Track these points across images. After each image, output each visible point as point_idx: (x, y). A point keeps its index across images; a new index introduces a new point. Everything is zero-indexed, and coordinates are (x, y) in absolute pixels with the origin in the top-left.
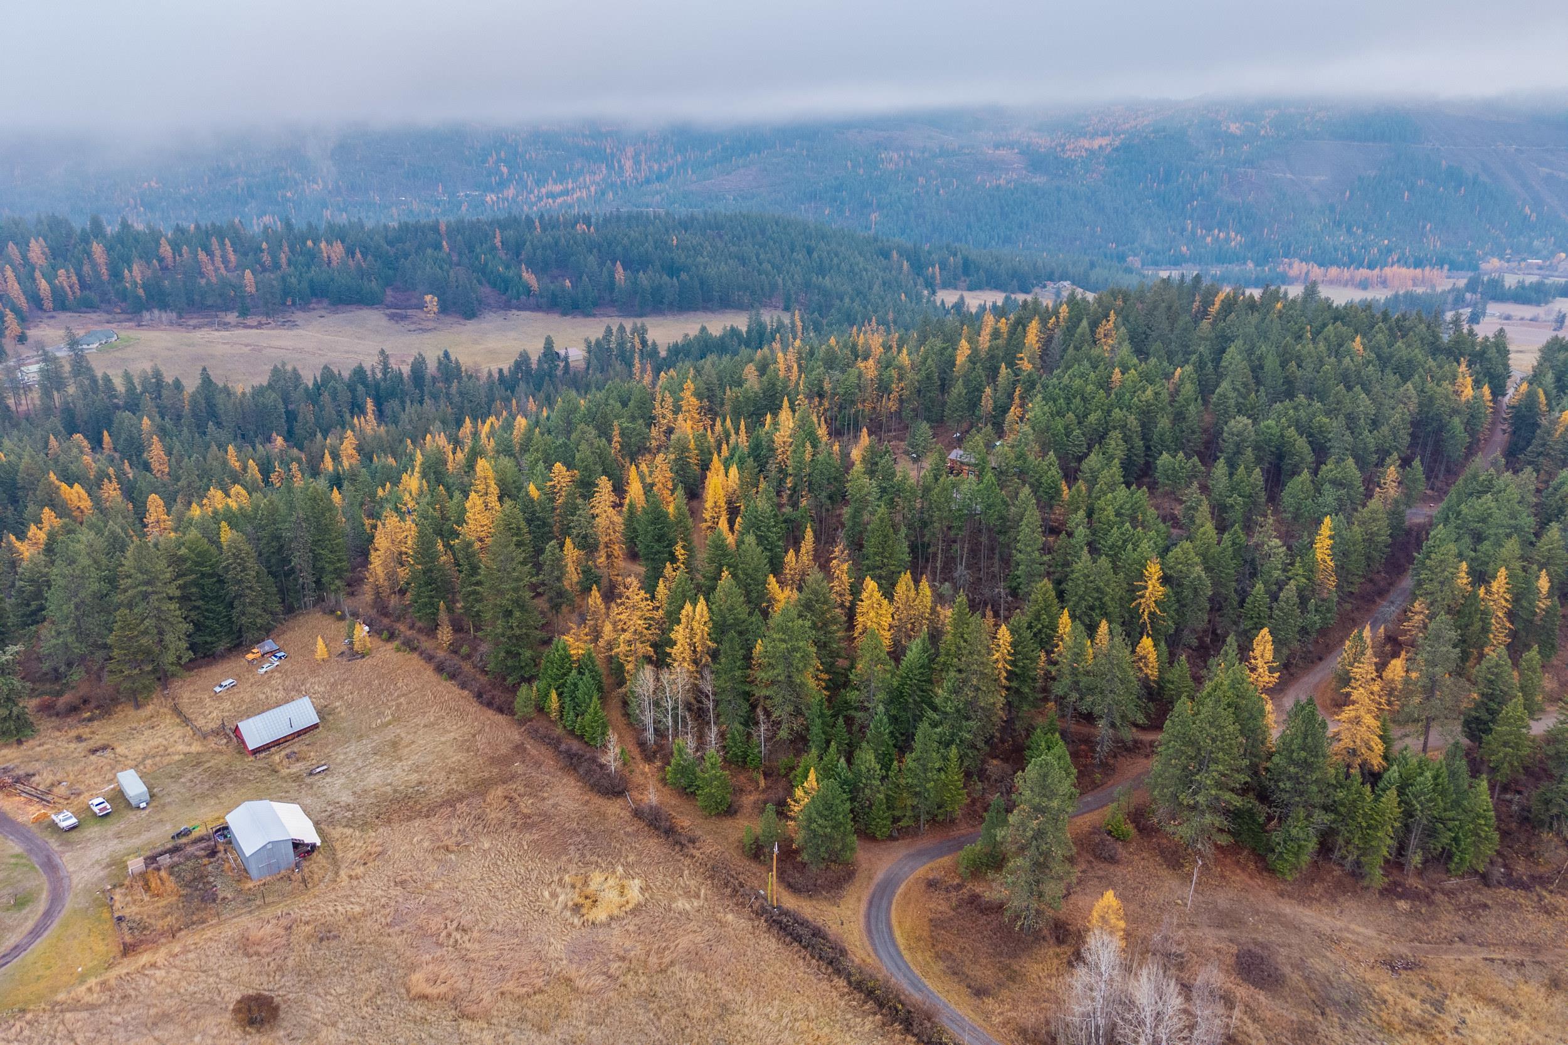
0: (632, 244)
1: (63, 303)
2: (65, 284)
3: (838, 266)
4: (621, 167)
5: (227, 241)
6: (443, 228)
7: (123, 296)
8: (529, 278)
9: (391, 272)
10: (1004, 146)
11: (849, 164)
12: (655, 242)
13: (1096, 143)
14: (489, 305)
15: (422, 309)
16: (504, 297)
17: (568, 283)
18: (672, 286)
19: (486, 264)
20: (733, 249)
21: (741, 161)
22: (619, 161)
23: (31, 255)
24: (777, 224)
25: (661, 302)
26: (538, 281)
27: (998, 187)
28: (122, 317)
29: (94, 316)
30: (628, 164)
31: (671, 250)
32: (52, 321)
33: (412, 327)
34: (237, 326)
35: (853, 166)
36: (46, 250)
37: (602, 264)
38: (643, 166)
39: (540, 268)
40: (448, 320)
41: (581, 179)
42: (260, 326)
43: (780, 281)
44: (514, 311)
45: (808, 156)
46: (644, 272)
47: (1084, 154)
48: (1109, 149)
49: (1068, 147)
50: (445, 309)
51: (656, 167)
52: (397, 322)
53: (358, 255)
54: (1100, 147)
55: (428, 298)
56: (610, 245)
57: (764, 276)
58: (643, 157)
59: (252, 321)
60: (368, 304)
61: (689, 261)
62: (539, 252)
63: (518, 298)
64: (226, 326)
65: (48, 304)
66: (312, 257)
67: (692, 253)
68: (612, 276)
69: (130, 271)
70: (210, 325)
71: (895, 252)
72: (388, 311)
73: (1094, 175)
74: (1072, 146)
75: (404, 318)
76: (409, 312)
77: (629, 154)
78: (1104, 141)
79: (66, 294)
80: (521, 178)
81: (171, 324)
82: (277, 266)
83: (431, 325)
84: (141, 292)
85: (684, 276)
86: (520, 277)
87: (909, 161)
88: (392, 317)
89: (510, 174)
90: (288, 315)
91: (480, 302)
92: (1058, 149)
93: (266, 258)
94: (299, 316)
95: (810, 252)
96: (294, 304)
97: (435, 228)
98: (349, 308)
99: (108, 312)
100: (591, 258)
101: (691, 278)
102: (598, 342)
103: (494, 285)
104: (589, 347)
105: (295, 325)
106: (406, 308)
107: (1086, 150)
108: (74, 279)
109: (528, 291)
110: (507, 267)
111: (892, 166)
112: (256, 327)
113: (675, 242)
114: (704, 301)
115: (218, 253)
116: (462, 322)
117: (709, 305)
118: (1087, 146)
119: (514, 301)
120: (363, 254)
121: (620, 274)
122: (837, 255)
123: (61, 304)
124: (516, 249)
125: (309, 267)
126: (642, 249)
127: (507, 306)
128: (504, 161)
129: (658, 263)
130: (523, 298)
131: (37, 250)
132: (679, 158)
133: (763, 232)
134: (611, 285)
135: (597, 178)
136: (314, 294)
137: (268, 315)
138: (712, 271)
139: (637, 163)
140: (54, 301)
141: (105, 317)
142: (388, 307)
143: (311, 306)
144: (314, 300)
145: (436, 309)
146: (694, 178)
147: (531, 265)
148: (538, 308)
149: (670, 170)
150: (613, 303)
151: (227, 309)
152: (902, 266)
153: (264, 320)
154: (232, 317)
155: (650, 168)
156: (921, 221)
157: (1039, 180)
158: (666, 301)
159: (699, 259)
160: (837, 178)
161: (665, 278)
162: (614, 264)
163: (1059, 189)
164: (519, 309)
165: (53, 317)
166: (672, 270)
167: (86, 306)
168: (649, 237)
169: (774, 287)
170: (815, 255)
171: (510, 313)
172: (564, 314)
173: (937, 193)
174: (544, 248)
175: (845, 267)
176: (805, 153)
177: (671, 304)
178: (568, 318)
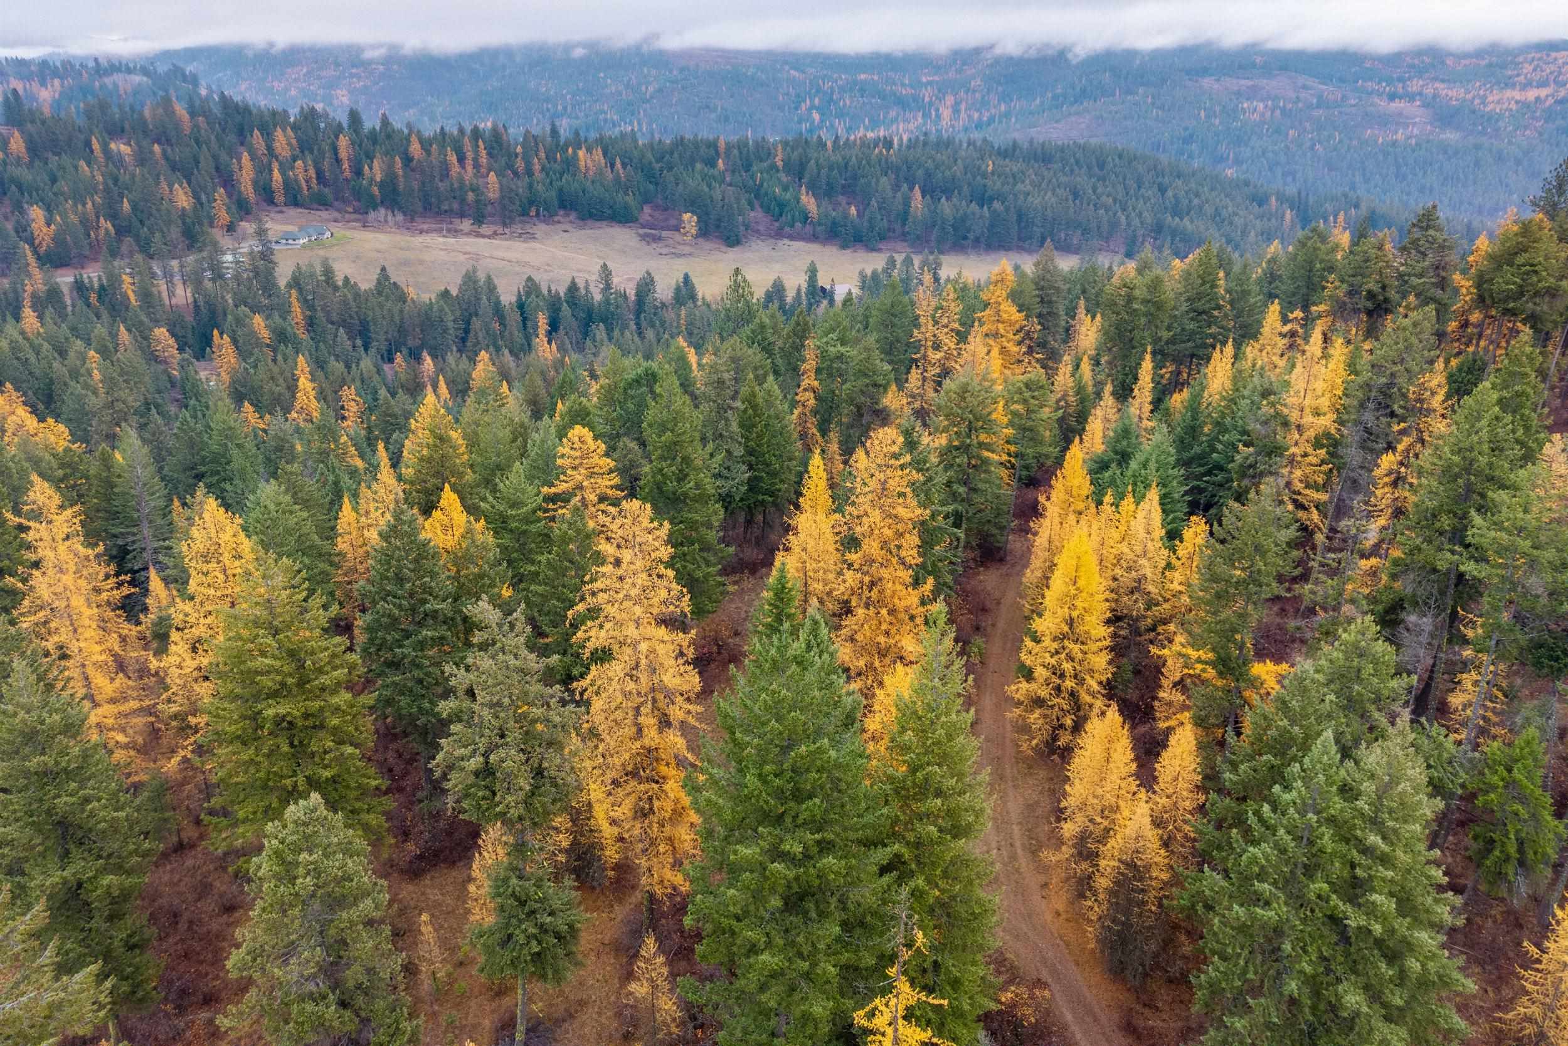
0: (937, 167)
1: (295, 197)
2: (301, 177)
3: (1201, 208)
4: (938, 116)
5: (481, 143)
6: (722, 145)
7: (358, 194)
8: (809, 202)
9: (652, 187)
10: (1401, 98)
11: (1203, 114)
12: (966, 168)
13: (1531, 95)
14: (758, 231)
15: (678, 230)
16: (777, 224)
17: (853, 210)
18: (981, 217)
19: (761, 185)
20: (1063, 179)
21: (1074, 109)
22: (937, 110)
23: (277, 145)
24: (1120, 157)
25: (965, 238)
26: (818, 206)
27: (1394, 143)
28: (354, 216)
29: (325, 214)
30: (946, 113)
31: (984, 176)
32: (280, 216)
33: (665, 251)
34: (468, 234)
35: (1207, 117)
36: (294, 142)
37: (897, 187)
38: (963, 114)
39: (826, 191)
40: (707, 245)
41: (894, 127)
42: (495, 235)
43: (1123, 218)
44: (786, 241)
45: (1153, 104)
46: (947, 199)
47: (1514, 107)
48: (1550, 101)
49: (1490, 99)
50: (704, 232)
51: (976, 115)
52: (648, 243)
53: (618, 165)
54: (1538, 99)
55: (686, 216)
56: (909, 168)
57: (1102, 212)
58: (963, 107)
59: (485, 229)
60: (620, 222)
61: (1007, 188)
62: (824, 172)
63: (792, 226)
64: (456, 233)
65: (280, 198)
66: (570, 164)
67: (1011, 180)
68: (907, 203)
69: (371, 169)
70: (440, 231)
71: (1273, 199)
72: (642, 231)
73: (1528, 132)
74: (1496, 98)
75: (657, 239)
76: (664, 234)
77: (948, 103)
78: (1543, 92)
79: (300, 188)
80: (832, 126)
81: (398, 226)
82: (529, 172)
83: (687, 249)
84: (375, 190)
85: (997, 205)
86: (798, 201)
87: (1278, 112)
88: (643, 237)
89: (822, 121)
90: (528, 226)
91: (747, 227)
92: (1477, 101)
93: (520, 164)
94: (540, 229)
95: (1162, 190)
96: (538, 214)
97: (713, 145)
98: (598, 224)
99: (339, 211)
100: (884, 180)
101: (1007, 209)
102: (875, 273)
103: (767, 210)
104: (864, 282)
105: (533, 237)
106: (663, 228)
107: (1517, 102)
108: (312, 172)
109: (805, 217)
110: (785, 189)
111: (1256, 117)
112: (489, 237)
113: (990, 168)
114: (1020, 239)
115: (470, 155)
116: (724, 248)
117: (1026, 245)
118: (1518, 97)
119: (787, 229)
120: (624, 165)
121: (917, 200)
122: (1197, 195)
123: (294, 199)
124: (797, 170)
125: (561, 175)
126: (947, 173)
127: (779, 234)
128: (817, 108)
129: (966, 190)
130: (798, 225)
131: (282, 141)
132: (1003, 108)
133: (1102, 165)
134: (904, 216)
135: (912, 126)
136: (562, 206)
137: (505, 225)
138: (1036, 201)
139: (956, 111)
140: (285, 195)
141: (336, 214)
142: (643, 227)
143: (556, 219)
144: (562, 212)
145: (694, 231)
146: (1018, 126)
147: (812, 187)
148: (814, 238)
149: (991, 120)
150: (904, 237)
151: (462, 215)
152: (1283, 217)
153: (500, 231)
154: (466, 225)
155: (969, 116)
156: (1290, 179)
157: (1451, 136)
158: (971, 236)
159: (1020, 186)
160: (1186, 129)
161: (974, 206)
162: (911, 189)
163: (1477, 147)
164: (791, 238)
165: (281, 212)
166: (982, 198)
167: (321, 202)
168: (959, 162)
169: (1114, 225)
170: (1170, 193)
171: (780, 243)
172: (844, 247)
173: (1312, 148)
174: (831, 168)
175: (1209, 209)
176: (1150, 100)
177: (977, 240)
178: (848, 251)
